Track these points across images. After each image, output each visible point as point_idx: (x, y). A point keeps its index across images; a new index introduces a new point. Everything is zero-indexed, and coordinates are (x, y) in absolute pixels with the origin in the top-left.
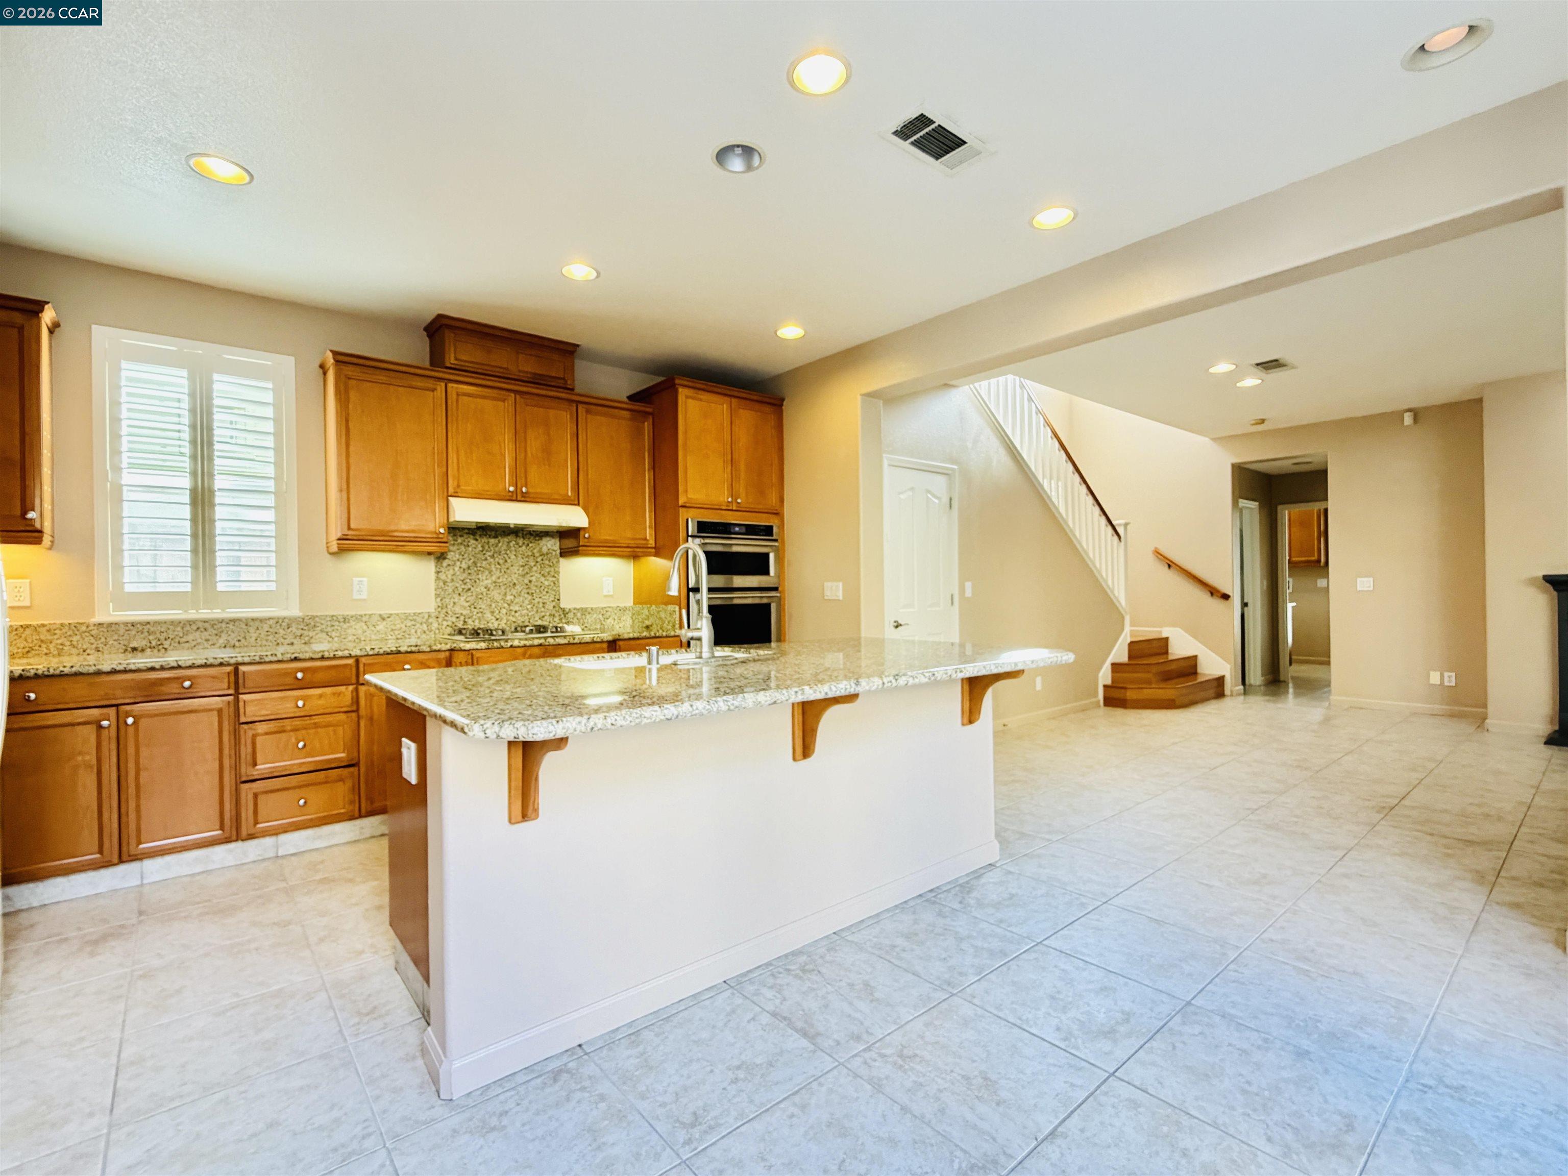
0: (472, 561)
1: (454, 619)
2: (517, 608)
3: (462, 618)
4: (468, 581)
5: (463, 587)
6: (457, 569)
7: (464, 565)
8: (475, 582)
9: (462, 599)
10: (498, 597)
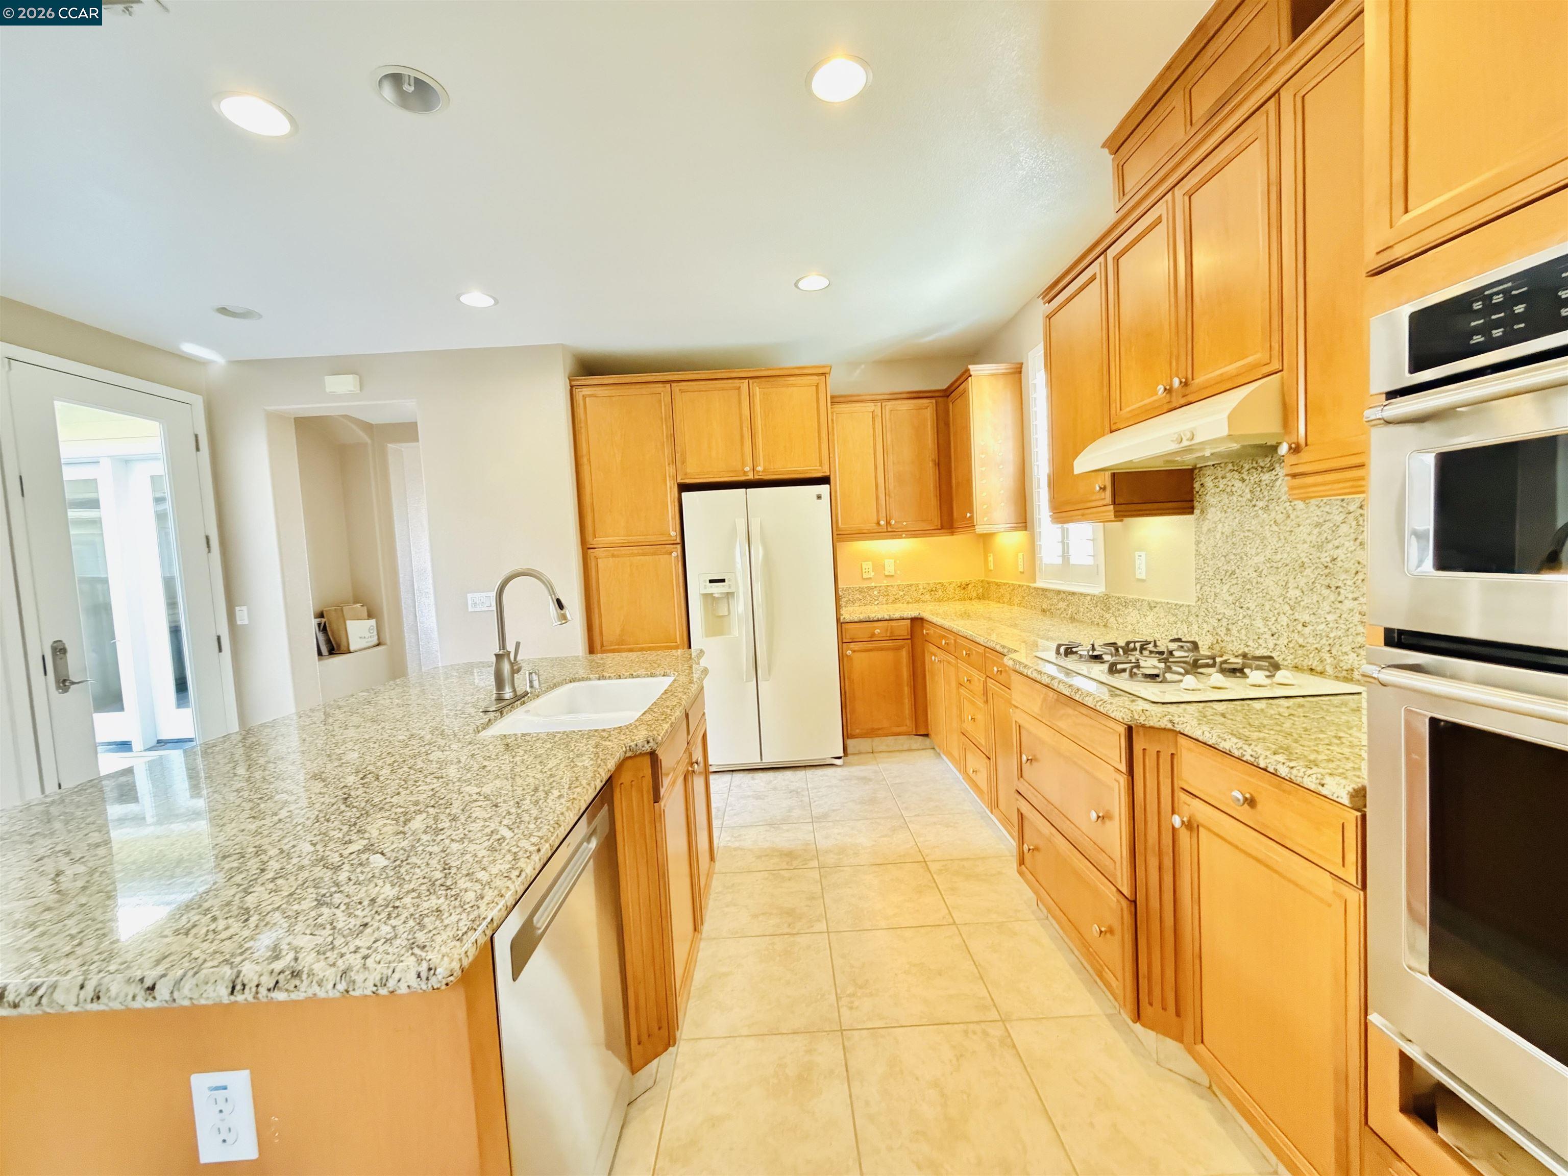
0: (1237, 520)
1: (1214, 622)
2: (1306, 618)
3: (1224, 622)
4: (1232, 557)
5: (1225, 568)
6: (1218, 536)
7: (1227, 530)
8: (1241, 558)
9: (1225, 588)
10: (1276, 591)
